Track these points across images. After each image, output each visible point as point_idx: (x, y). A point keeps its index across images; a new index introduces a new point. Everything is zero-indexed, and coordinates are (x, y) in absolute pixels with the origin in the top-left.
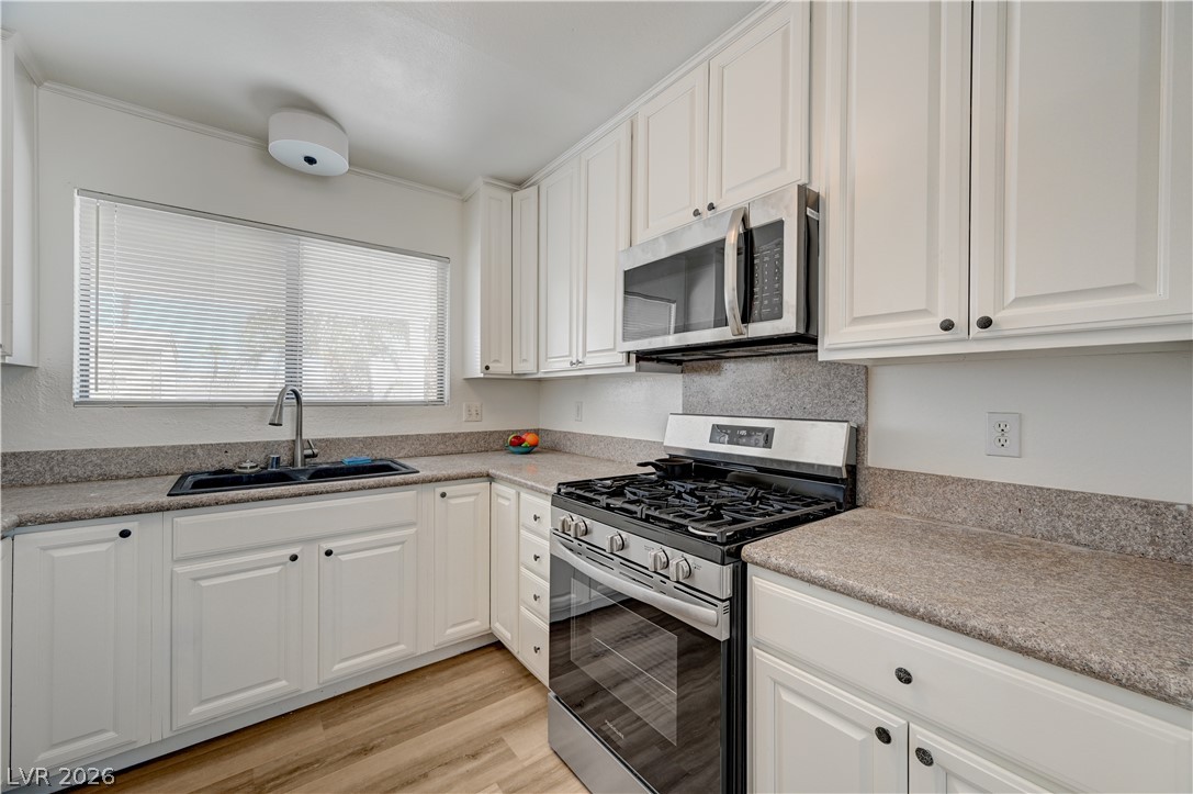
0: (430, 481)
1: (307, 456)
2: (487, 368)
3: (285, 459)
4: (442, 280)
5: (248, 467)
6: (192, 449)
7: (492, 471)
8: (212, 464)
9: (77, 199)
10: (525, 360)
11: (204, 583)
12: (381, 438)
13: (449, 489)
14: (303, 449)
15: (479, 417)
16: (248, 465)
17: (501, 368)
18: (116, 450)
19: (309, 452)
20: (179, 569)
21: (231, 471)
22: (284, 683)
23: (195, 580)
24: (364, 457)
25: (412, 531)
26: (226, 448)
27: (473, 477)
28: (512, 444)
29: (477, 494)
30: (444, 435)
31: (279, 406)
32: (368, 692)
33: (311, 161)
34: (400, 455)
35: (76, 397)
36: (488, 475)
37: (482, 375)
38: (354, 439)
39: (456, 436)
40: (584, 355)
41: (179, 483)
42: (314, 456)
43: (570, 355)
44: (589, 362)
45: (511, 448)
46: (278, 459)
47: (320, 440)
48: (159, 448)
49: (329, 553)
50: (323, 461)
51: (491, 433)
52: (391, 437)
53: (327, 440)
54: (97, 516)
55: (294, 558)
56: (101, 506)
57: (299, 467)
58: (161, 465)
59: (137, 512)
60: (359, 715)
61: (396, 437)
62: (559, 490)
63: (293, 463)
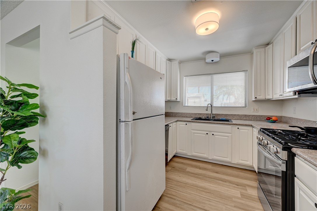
0: (235, 125)
1: (213, 117)
2: (256, 98)
3: (209, 117)
4: (246, 76)
5: (203, 118)
6: (196, 114)
7: (253, 125)
8: (199, 117)
9: (184, 77)
10: (269, 95)
11: (195, 134)
12: (229, 115)
13: (240, 127)
14: (212, 115)
15: (257, 111)
16: (203, 117)
17: (261, 97)
18: (188, 113)
19: (213, 116)
20: (192, 131)
21: (201, 118)
22: (206, 155)
23: (194, 133)
24: (225, 118)
25: (230, 135)
26: (201, 114)
27: (247, 125)
28: (267, 119)
29: (248, 130)
30: (246, 115)
31: (207, 107)
32: (221, 165)
33: (212, 61)
34: (234, 119)
35: (184, 105)
36: (252, 126)
37: (255, 100)
38: (223, 114)
39: (249, 116)
40: (283, 93)
41: (193, 119)
42: (214, 117)
43: (280, 93)
44: (285, 95)
45: (267, 120)
46: (208, 117)
47: (216, 114)
48: (192, 113)
49: (213, 134)
50: (216, 118)
51: (262, 116)
52: (231, 115)
53: (217, 114)
54: (184, 121)
55: (207, 134)
56: (184, 120)
57: (212, 119)
58: (192, 116)
59: (187, 121)
60: (218, 168)
61: (232, 115)
62: (260, 130)
63: (211, 118)
